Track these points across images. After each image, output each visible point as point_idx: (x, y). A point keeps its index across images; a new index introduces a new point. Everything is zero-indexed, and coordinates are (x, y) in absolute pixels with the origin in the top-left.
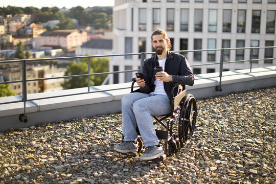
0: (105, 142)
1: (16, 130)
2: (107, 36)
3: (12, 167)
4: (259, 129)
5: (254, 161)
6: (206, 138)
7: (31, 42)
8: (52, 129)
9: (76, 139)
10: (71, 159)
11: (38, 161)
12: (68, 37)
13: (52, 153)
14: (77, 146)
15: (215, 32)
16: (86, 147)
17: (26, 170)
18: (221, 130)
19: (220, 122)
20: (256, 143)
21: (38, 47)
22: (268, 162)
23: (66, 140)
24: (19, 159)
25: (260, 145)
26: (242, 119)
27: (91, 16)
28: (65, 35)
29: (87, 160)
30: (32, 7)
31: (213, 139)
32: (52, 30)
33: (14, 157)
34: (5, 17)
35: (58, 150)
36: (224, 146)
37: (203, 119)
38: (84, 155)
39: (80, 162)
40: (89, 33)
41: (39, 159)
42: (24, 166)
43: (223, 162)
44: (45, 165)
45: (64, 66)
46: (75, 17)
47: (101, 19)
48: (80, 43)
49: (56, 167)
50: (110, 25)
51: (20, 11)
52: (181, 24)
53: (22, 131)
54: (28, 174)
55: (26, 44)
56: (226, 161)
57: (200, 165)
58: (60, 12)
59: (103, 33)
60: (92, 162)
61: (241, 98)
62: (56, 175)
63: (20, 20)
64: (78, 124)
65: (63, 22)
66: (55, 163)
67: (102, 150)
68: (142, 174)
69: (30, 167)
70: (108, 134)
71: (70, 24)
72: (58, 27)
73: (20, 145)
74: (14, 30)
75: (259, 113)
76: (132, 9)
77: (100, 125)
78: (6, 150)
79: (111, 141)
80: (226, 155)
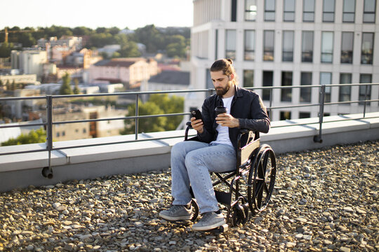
0: (152, 206)
1: (38, 188)
2: (184, 67)
3: (24, 235)
4: (364, 194)
5: (349, 237)
6: (289, 204)
7: (81, 73)
8: (84, 188)
9: (114, 201)
10: (103, 227)
11: (59, 228)
12: (132, 68)
13: (78, 218)
14: (114, 211)
15: (331, 63)
16: (125, 211)
17: (42, 239)
18: (311, 194)
19: (313, 184)
20: (357, 213)
21: (90, 81)
22: (368, 238)
23: (101, 202)
24: (35, 224)
25: (362, 216)
26: (344, 180)
27: (162, 39)
28: (128, 65)
29: (123, 229)
30: (83, 27)
31: (298, 205)
32: (109, 58)
33: (29, 222)
34: (48, 40)
35: (87, 215)
36: (311, 216)
37: (289, 179)
38: (120, 222)
39: (113, 231)
40: (160, 63)
41: (62, 225)
42: (40, 234)
43: (305, 236)
44: (67, 233)
45: (124, 106)
46: (141, 41)
47: (176, 44)
48: (147, 77)
49: (81, 236)
50: (188, 52)
51: (68, 32)
52: (283, 52)
53: (45, 189)
54: (44, 244)
55: (75, 76)
56: (311, 235)
57: (274, 239)
58: (120, 33)
59: (178, 64)
60: (130, 232)
61: (348, 153)
62: (79, 247)
63: (67, 45)
64: (119, 182)
65: (125, 48)
66: (81, 231)
67: (146, 216)
68: (194, 248)
69: (47, 235)
70: (157, 195)
71: (134, 50)
72: (117, 54)
73: (40, 207)
74: (59, 57)
75: (369, 173)
76: (217, 31)
77: (149, 184)
78: (20, 213)
79: (159, 205)
80: (312, 228)
